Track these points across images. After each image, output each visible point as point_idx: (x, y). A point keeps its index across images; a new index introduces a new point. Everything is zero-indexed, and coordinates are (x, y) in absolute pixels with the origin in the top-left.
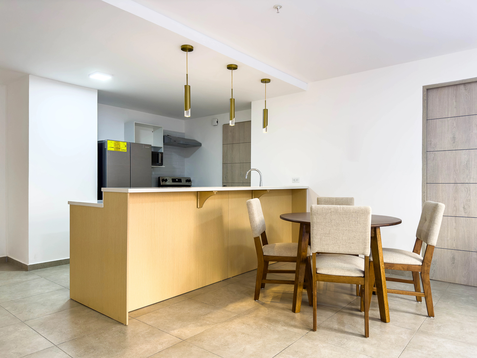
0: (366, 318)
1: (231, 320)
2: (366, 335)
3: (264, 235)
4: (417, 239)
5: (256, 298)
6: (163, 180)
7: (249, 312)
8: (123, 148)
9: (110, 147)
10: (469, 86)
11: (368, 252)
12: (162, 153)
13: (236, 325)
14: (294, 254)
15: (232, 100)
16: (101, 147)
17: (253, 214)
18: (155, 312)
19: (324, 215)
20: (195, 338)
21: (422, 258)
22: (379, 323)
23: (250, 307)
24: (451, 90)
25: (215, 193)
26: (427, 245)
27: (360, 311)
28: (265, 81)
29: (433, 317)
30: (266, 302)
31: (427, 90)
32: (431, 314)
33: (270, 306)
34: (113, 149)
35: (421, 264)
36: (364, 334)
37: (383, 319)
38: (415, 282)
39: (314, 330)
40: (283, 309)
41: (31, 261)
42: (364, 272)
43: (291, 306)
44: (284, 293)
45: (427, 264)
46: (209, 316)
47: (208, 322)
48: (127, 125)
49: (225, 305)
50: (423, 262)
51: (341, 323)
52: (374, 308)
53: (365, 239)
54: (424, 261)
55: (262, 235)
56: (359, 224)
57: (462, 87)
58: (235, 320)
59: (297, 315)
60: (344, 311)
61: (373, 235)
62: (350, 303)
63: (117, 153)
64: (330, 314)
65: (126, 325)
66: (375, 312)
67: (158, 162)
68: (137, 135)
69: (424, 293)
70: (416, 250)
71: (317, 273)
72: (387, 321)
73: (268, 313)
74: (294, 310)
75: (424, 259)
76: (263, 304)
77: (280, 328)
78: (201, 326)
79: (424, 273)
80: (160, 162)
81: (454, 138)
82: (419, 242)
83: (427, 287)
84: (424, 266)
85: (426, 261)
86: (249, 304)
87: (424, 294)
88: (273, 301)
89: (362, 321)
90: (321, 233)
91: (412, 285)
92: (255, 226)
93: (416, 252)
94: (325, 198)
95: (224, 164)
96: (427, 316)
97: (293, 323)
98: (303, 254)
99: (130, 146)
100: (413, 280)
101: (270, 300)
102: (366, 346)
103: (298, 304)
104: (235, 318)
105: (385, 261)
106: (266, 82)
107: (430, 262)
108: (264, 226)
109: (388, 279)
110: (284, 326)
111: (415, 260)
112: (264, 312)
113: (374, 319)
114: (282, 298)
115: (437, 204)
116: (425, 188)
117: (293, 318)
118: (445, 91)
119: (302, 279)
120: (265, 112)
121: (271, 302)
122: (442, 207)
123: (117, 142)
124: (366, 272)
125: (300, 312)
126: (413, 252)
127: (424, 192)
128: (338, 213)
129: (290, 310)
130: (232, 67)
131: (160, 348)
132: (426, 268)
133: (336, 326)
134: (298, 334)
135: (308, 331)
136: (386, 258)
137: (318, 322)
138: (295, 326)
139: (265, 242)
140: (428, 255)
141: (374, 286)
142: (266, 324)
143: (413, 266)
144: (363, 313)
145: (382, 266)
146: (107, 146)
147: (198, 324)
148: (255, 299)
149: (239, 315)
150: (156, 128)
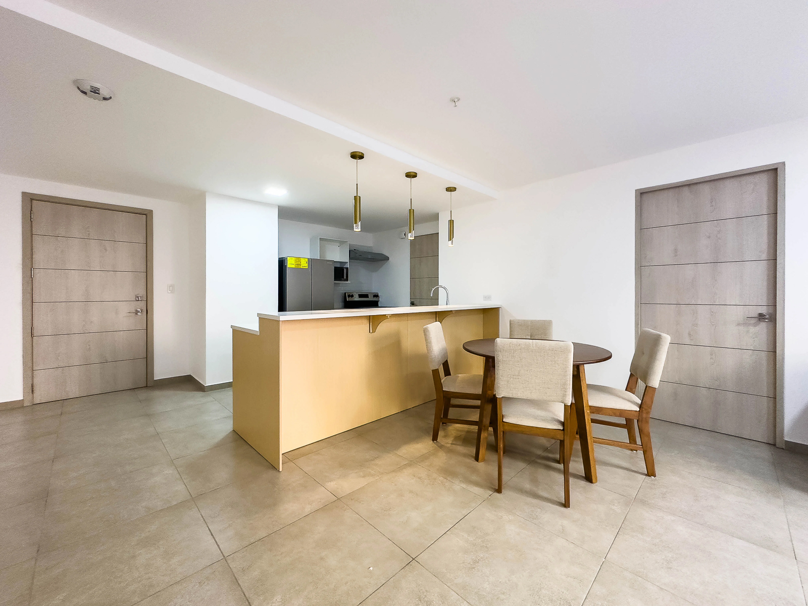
0: (566, 473)
1: (400, 469)
2: (566, 504)
3: (446, 365)
4: (631, 375)
5: (435, 438)
6: (349, 296)
7: (423, 458)
8: (304, 264)
9: (290, 264)
10: (695, 187)
11: (569, 400)
12: (347, 269)
13: (406, 479)
14: (479, 391)
15: (411, 211)
16: (282, 263)
17: (430, 343)
18: (317, 452)
19: (512, 352)
20: (353, 497)
21: (639, 402)
22: (583, 483)
23: (425, 451)
24: (671, 192)
25: (389, 317)
26: (646, 386)
27: (559, 462)
28: (450, 189)
29: (655, 476)
30: (446, 445)
31: (641, 193)
32: (651, 473)
33: (449, 451)
34: (293, 266)
35: (638, 409)
36: (563, 502)
37: (588, 477)
38: (628, 425)
39: (499, 491)
40: (465, 455)
41: (208, 382)
42: (563, 424)
43: (474, 450)
44: (468, 432)
45: (646, 409)
46: (377, 462)
47: (373, 472)
48: (312, 241)
49: (397, 447)
50: (640, 406)
51: (534, 481)
52: (577, 459)
53: (565, 384)
54: (643, 406)
55: (444, 364)
56: (557, 365)
57: (686, 189)
58: (404, 470)
59: (480, 465)
60: (539, 461)
61: (576, 373)
62: (546, 449)
63: (298, 270)
64: (521, 465)
65: (279, 471)
66: (577, 466)
67: (343, 278)
68: (322, 250)
69: (642, 445)
70: (630, 388)
71: (503, 421)
72: (594, 481)
73: (446, 461)
74: (477, 459)
75: (642, 403)
76: (441, 447)
77: (458, 485)
78: (364, 477)
79: (642, 421)
80: (345, 277)
81: (676, 251)
82: (634, 378)
83: (646, 439)
84: (642, 411)
85: (644, 406)
86: (423, 446)
87: (643, 448)
88: (454, 442)
89: (561, 478)
90: (508, 374)
91: (625, 432)
92: (433, 357)
93: (629, 390)
94: (519, 320)
95: (412, 278)
96: (646, 475)
97: (474, 478)
98: (489, 392)
99: (311, 261)
100: (626, 424)
101: (451, 442)
102: (565, 523)
103: (482, 451)
104: (406, 466)
105: (591, 404)
106: (451, 191)
107: (650, 407)
108: (445, 354)
109: (593, 421)
110: (463, 482)
111: (629, 403)
112: (441, 458)
113: (576, 476)
114: (465, 440)
115: (660, 335)
116: (638, 309)
117: (474, 471)
118: (665, 194)
119: (487, 421)
120: (451, 223)
121: (452, 444)
122: (667, 339)
123: (298, 259)
124: (565, 424)
125: (484, 460)
126: (626, 390)
127: (638, 314)
128: (530, 350)
129: (472, 456)
130: (411, 175)
131: (308, 509)
132: (644, 415)
133: (527, 486)
134: (479, 497)
135: (491, 493)
136: (593, 400)
137: (505, 478)
138: (477, 484)
139: (447, 373)
140: (647, 399)
141: (577, 433)
142: (441, 478)
143: (629, 412)
144: (561, 466)
145: (587, 411)
146: (287, 263)
147: (361, 474)
148: (433, 440)
149: (412, 462)
150: (342, 243)
